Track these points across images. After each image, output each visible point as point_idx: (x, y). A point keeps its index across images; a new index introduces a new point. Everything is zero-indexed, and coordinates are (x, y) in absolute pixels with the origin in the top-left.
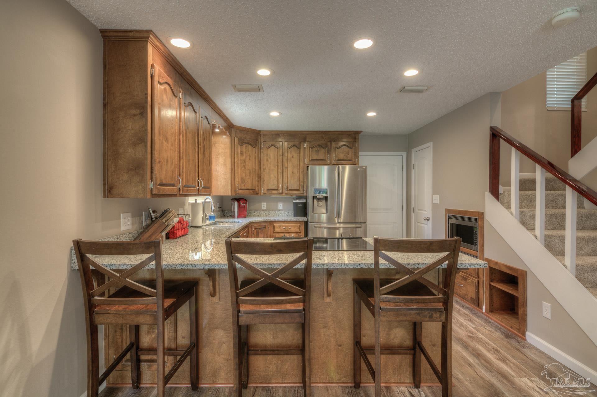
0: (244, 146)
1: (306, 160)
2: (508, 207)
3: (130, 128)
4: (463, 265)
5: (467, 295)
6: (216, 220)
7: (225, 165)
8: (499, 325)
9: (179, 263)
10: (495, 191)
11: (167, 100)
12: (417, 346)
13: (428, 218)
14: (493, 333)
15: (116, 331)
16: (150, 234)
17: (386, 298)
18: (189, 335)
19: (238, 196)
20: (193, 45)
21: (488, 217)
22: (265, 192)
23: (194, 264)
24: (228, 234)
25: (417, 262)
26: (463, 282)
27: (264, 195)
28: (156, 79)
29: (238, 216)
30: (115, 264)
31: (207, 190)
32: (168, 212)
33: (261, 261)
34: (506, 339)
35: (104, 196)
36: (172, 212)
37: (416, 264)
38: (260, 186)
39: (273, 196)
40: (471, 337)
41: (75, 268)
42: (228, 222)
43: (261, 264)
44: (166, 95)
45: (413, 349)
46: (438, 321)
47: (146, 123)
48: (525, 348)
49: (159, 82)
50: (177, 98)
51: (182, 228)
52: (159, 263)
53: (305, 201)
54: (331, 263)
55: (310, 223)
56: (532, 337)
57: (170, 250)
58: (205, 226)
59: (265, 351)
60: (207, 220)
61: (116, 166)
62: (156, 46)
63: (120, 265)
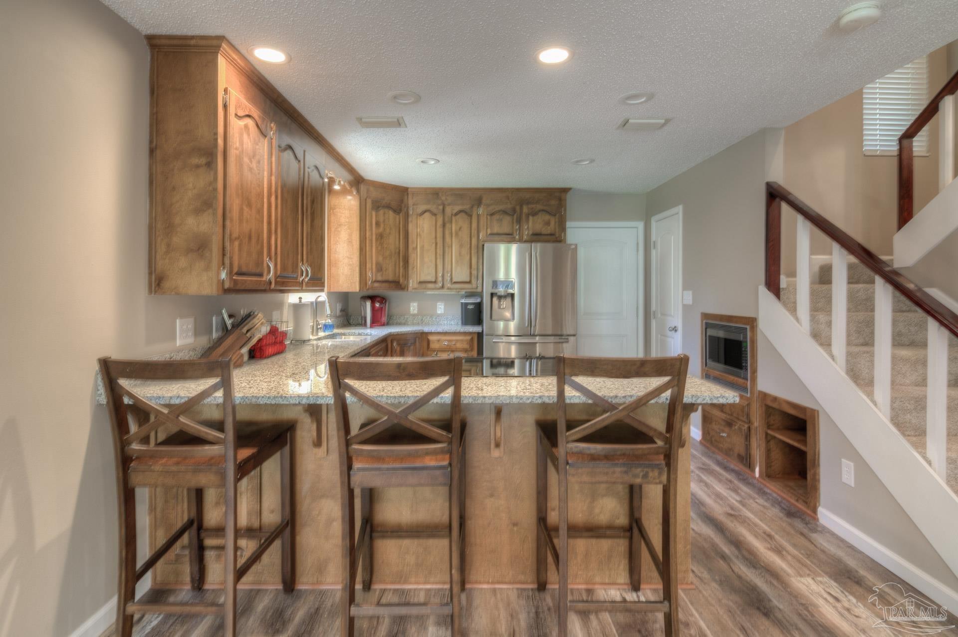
0: (381, 212)
1: (481, 236)
2: (793, 309)
3: (191, 185)
4: (700, 399)
5: (733, 451)
6: (336, 331)
7: (350, 242)
8: (778, 497)
9: (262, 395)
10: (773, 285)
11: (250, 144)
12: (635, 525)
13: (675, 327)
14: (767, 509)
15: (166, 501)
16: (223, 350)
17: (576, 447)
18: (280, 508)
19: (371, 293)
20: (290, 59)
21: (763, 326)
22: (416, 286)
23: (285, 397)
24: (348, 352)
25: (629, 394)
26: (727, 429)
27: (413, 291)
28: (232, 110)
29: (370, 325)
30: (163, 397)
31: (317, 282)
32: (252, 317)
33: (389, 392)
34: (787, 519)
35: (150, 291)
36: (257, 317)
37: (627, 397)
38: (406, 276)
39: (429, 292)
40: (731, 515)
41: (102, 403)
42: (354, 334)
43: (387, 396)
44: (249, 135)
45: (629, 531)
46: (657, 483)
47: (216, 179)
48: (816, 532)
49: (236, 115)
50: (267, 138)
51: (275, 343)
52: (228, 394)
53: (478, 300)
54: (496, 395)
55: (486, 336)
56: (826, 516)
57: (252, 377)
58: (316, 340)
59: (399, 532)
60: (319, 330)
61: (168, 245)
62: (231, 60)
63: (171, 398)
